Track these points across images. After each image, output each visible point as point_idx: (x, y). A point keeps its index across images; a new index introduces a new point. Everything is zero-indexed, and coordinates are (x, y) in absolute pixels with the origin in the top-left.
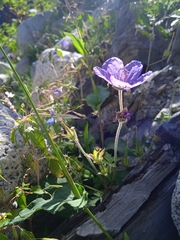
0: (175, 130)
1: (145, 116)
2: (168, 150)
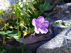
0: (56, 31)
1: (56, 17)
2: (50, 35)
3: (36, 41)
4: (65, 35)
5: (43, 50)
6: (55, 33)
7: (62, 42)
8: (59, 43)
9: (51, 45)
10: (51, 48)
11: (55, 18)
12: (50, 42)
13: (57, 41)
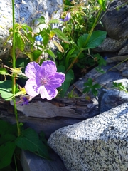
2: (89, 108)
3: (53, 116)
4: (117, 117)
5: (60, 138)
6: (102, 107)
7: (103, 130)
8: (96, 131)
9: (79, 132)
10: (75, 138)
11: (118, 71)
12: (82, 124)
13: (95, 126)
